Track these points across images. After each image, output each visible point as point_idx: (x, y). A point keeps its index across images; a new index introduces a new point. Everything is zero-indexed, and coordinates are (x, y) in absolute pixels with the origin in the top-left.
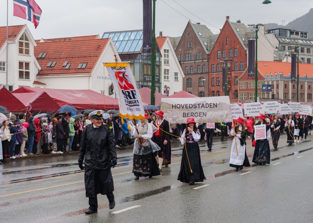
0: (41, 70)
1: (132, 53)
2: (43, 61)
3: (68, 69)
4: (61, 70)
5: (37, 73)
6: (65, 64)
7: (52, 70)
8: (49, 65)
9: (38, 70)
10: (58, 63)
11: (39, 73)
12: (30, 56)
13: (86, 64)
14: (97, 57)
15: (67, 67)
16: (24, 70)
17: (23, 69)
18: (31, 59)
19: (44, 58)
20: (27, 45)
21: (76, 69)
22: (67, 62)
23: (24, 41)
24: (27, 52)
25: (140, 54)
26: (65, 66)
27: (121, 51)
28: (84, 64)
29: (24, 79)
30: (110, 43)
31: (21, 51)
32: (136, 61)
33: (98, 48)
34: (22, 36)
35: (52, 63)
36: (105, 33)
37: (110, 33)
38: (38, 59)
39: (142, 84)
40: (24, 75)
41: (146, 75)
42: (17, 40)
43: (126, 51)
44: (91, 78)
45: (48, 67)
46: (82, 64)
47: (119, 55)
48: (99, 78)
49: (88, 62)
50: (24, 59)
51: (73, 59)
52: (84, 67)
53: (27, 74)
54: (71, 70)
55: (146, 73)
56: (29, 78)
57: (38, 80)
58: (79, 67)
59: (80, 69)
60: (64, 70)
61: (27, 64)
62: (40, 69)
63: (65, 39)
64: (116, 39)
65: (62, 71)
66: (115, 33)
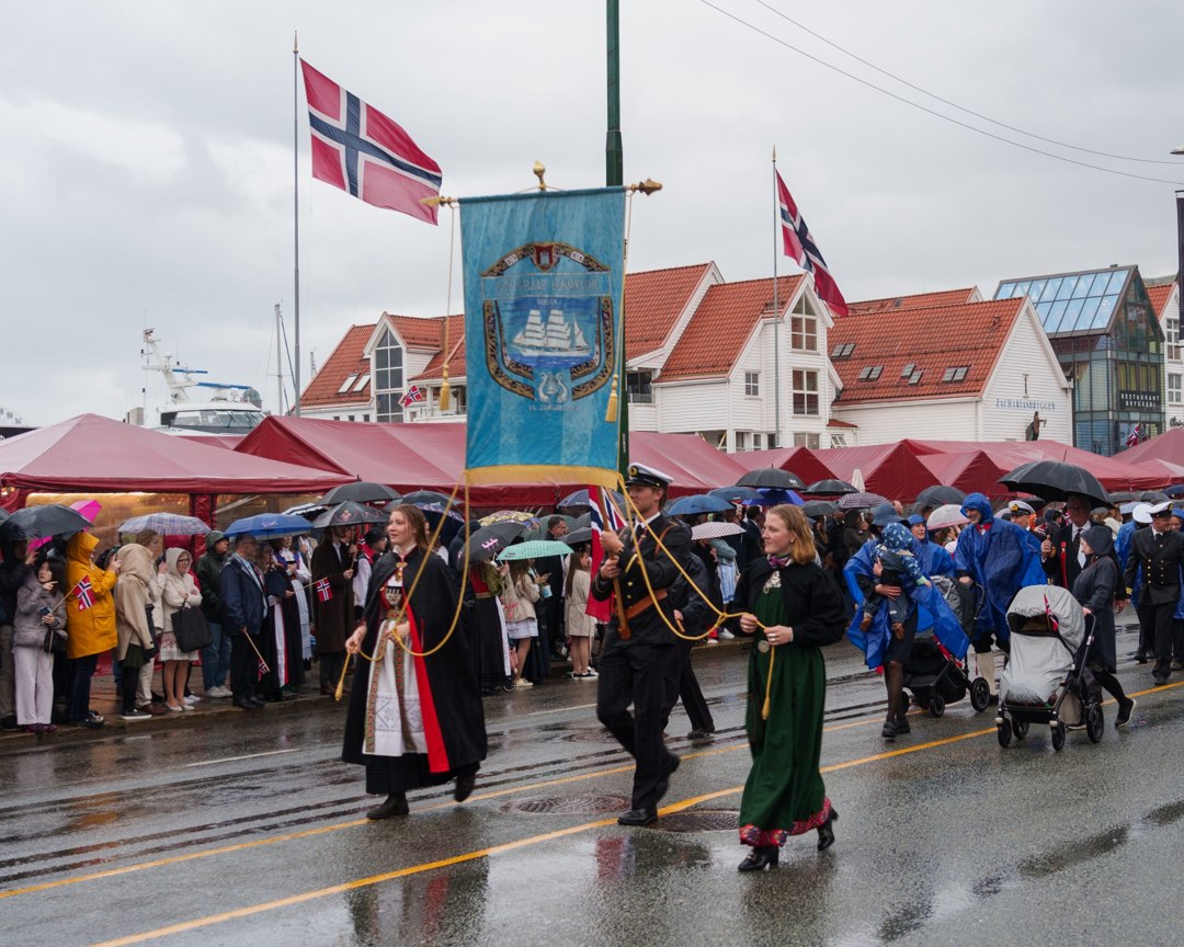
0: (843, 390)
1: (1085, 334)
2: (847, 366)
3: (916, 385)
4: (897, 387)
5: (834, 397)
6: (907, 372)
7: (874, 388)
8: (863, 375)
9: (837, 389)
10: (886, 369)
11: (838, 397)
12: (819, 355)
13: (965, 369)
14: (995, 350)
15: (914, 379)
16: (805, 392)
17: (801, 388)
18: (819, 361)
19: (847, 358)
20: (811, 325)
21: (937, 384)
22: (913, 366)
23: (804, 316)
24: (812, 345)
25: (1108, 335)
26: (909, 377)
27: (1051, 329)
28: (959, 370)
29: (806, 415)
30: (1028, 311)
31: (796, 343)
32: (1095, 355)
33: (995, 324)
34: (800, 302)
35: (872, 370)
36: (1002, 283)
37: (1017, 282)
38: (833, 360)
39: (1116, 418)
40: (805, 404)
41: (1124, 392)
42: (789, 314)
43: (1066, 328)
44: (980, 405)
45: (861, 380)
46: (954, 370)
47: (1050, 340)
48: (1001, 404)
49: (970, 363)
50: (805, 361)
51: (928, 356)
52: (959, 376)
53: (813, 400)
54: (924, 387)
55: (1123, 388)
56: (816, 412)
57: (836, 417)
58: (947, 377)
59: (950, 382)
60: (905, 386)
61: (812, 376)
62: (840, 386)
63: (883, 303)
64: (1035, 297)
65: (900, 389)
66: (1032, 280)
